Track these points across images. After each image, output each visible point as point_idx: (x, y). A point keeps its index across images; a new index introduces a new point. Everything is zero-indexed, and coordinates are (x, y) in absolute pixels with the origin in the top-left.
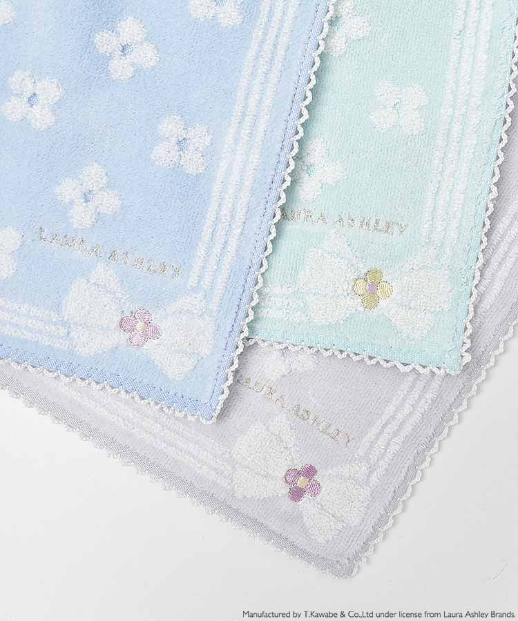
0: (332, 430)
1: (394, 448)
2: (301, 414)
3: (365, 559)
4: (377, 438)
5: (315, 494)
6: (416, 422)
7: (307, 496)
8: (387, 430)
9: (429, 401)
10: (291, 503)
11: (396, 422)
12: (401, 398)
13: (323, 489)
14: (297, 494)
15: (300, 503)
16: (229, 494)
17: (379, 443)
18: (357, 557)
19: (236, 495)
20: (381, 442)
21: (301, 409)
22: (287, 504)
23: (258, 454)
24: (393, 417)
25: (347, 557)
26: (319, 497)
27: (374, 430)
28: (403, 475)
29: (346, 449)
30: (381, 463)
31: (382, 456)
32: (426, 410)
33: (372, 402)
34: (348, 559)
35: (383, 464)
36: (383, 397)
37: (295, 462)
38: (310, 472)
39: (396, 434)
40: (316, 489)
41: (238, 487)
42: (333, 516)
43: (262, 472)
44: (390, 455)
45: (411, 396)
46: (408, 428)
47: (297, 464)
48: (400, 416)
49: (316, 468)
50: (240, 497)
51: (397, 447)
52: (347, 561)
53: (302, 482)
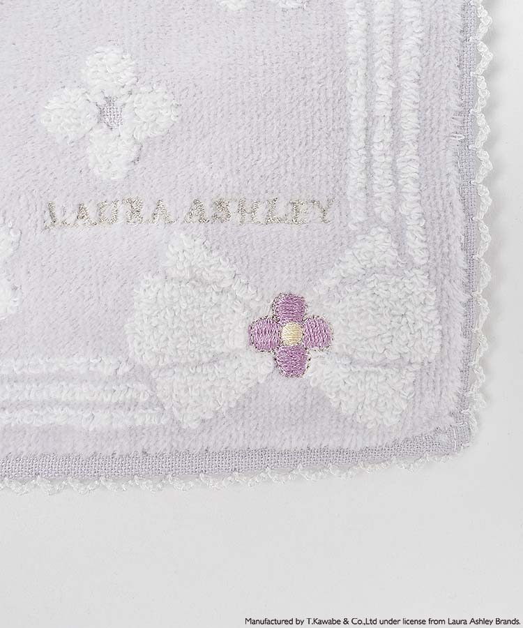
0: (282, 209)
1: (410, 170)
3: (480, 396)
4: (370, 176)
6: (415, 103)
7: (313, 353)
8: (377, 149)
9: (417, 52)
10: (293, 382)
11: (382, 122)
12: (361, 78)
13: (334, 325)
14: (293, 363)
15: (308, 373)
16: (172, 433)
17: (377, 180)
18: (463, 401)
19: (184, 427)
20: (381, 176)
21: (207, 205)
23: (177, 334)
25: (447, 412)
26: (335, 344)
27: (356, 164)
28: (458, 206)
29: (329, 228)
30: (404, 209)
31: (397, 198)
32: (419, 69)
33: (318, 114)
34: (452, 414)
35: (410, 209)
36: (330, 95)
37: (253, 305)
38: (292, 307)
39: (396, 144)
40: (320, 334)
41: (179, 410)
42: (385, 366)
43: (204, 356)
44: (411, 187)
45: (376, 64)
46: (410, 123)
47: (259, 308)
48: (381, 108)
49: (296, 293)
50: (195, 425)
51: (414, 168)
52: (452, 419)
53: (289, 333)
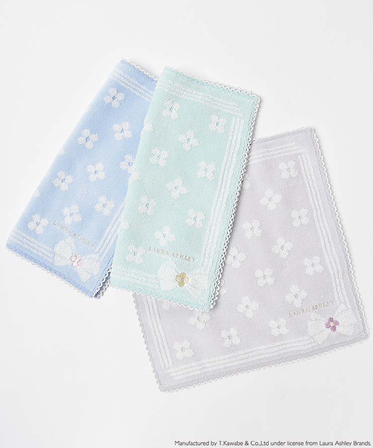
2: (315, 308)
4: (338, 295)
5: (338, 324)
6: (343, 282)
7: (337, 327)
8: (338, 290)
9: (341, 274)
10: (335, 332)
11: (338, 286)
12: (334, 280)
13: (339, 321)
14: (334, 329)
15: (337, 330)
16: (318, 346)
20: (340, 295)
22: (334, 334)
24: (336, 285)
26: (340, 324)
27: (336, 294)
28: (354, 297)
29: (334, 305)
31: (344, 298)
35: (346, 299)
38: (331, 320)
39: (341, 289)
40: (337, 323)
41: (318, 341)
44: (346, 296)
45: (336, 278)
46: (343, 285)
47: (326, 321)
48: (338, 284)
49: (331, 317)
50: (321, 343)
51: (345, 292)
53: (332, 324)
